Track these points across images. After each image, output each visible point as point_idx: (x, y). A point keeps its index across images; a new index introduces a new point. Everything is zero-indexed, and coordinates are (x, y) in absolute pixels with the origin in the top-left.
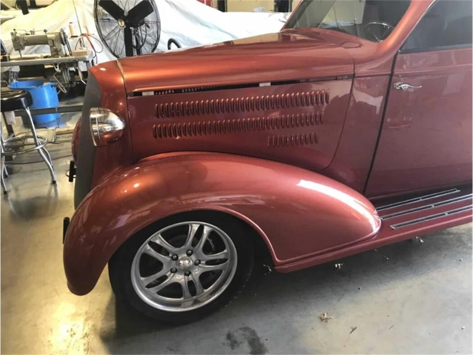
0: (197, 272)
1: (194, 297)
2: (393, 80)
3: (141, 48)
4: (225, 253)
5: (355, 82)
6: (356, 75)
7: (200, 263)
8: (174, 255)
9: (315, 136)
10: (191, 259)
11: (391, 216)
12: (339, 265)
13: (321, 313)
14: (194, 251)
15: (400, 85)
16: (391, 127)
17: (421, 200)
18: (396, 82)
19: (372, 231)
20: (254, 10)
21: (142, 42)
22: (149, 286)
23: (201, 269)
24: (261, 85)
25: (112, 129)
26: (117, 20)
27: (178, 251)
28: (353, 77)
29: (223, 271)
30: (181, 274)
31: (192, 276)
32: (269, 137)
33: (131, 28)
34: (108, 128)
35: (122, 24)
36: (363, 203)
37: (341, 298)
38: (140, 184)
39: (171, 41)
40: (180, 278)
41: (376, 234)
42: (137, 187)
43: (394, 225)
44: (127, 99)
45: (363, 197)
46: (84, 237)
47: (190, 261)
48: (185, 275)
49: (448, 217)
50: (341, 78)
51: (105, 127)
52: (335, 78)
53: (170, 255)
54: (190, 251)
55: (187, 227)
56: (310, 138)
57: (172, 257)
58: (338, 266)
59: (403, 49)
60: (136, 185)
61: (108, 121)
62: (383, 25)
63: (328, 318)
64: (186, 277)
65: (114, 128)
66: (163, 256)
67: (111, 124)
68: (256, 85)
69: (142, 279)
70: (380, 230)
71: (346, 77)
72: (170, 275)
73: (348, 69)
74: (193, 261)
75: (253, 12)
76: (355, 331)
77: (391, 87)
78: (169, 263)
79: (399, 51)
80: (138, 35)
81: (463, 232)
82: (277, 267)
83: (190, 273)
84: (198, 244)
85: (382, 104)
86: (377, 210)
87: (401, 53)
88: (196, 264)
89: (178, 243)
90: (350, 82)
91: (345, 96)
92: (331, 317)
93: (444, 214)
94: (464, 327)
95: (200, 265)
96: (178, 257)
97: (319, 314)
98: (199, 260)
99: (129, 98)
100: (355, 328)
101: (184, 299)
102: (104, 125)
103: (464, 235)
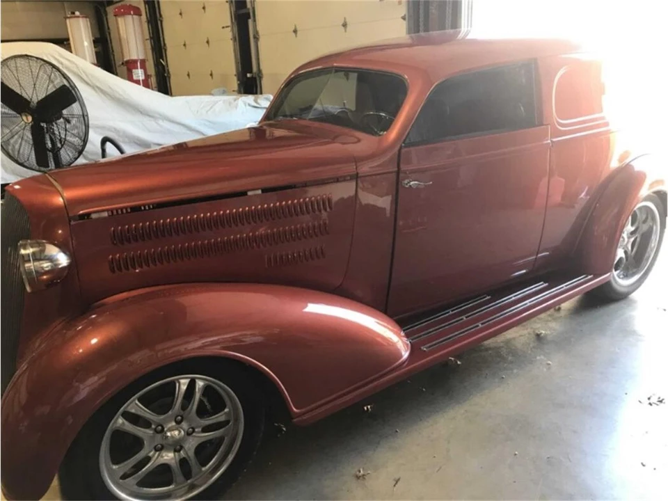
0: (191, 445)
1: (189, 481)
2: (400, 178)
3: (59, 151)
4: (225, 413)
5: (359, 182)
6: (360, 175)
7: (194, 431)
8: (157, 426)
9: (322, 249)
10: (182, 428)
11: (421, 336)
12: (369, 407)
13: (356, 470)
14: (184, 416)
15: (409, 183)
16: (405, 231)
17: (451, 313)
18: (404, 180)
19: (401, 356)
20: (212, 92)
21: (61, 143)
22: (124, 477)
23: (196, 439)
24: (250, 193)
25: (52, 267)
26: (20, 114)
27: (163, 419)
28: (356, 177)
29: (226, 438)
30: (169, 450)
31: (185, 450)
32: (266, 256)
33: (42, 124)
34: (46, 265)
35: (27, 119)
36: (388, 324)
37: (377, 447)
38: (99, 338)
39: (105, 141)
40: (168, 457)
41: (406, 360)
42: (95, 344)
43: (426, 346)
44: (70, 224)
45: (385, 316)
46: (26, 424)
47: (180, 432)
48: (175, 451)
49: (481, 328)
50: (342, 179)
51: (42, 265)
52: (336, 180)
53: (153, 426)
54: (179, 418)
55: (173, 384)
56: (316, 253)
57: (155, 430)
58: (367, 408)
59: (407, 141)
60: (94, 341)
61: (46, 256)
62: (381, 116)
63: (366, 473)
64: (176, 454)
65: (56, 265)
66: (142, 429)
67: (50, 259)
68: (244, 194)
69: (114, 467)
70: (411, 354)
71: (349, 178)
72: (154, 455)
73: (350, 169)
74: (184, 431)
75: (212, 95)
76: (399, 483)
77: (400, 186)
78: (152, 438)
79: (403, 145)
80: (54, 134)
81: (502, 345)
82: (295, 420)
83: (182, 447)
84: (190, 407)
85: (391, 203)
86: (404, 331)
87: (405, 147)
88: (189, 434)
89: (163, 409)
90: (354, 183)
91: (350, 198)
92: (369, 472)
93: (478, 326)
94: (517, 453)
95: (194, 434)
96: (163, 428)
97: (354, 471)
98: (193, 428)
99: (72, 223)
100: (399, 479)
101: (176, 486)
102: (41, 262)
103: (503, 349)
